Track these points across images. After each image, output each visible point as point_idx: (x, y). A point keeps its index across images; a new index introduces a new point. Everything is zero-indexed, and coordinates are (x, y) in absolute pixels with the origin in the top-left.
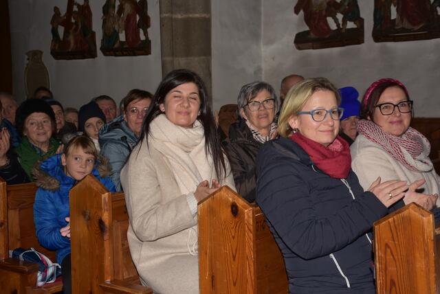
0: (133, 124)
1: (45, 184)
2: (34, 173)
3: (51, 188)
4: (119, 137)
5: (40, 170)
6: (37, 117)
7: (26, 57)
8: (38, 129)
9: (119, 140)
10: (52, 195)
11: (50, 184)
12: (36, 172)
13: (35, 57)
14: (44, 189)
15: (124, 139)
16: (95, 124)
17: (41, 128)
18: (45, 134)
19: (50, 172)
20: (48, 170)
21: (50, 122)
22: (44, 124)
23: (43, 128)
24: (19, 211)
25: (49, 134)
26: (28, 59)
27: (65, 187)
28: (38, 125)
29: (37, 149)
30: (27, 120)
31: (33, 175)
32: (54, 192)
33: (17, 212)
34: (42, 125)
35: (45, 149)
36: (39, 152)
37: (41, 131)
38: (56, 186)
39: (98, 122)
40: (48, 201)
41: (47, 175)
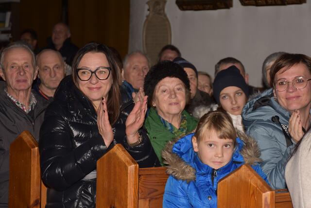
0: (284, 100)
1: (178, 172)
2: (165, 158)
3: (185, 177)
4: (269, 118)
5: (172, 153)
6: (170, 83)
7: (147, 7)
8: (170, 97)
9: (268, 121)
10: (186, 186)
11: (183, 172)
12: (167, 155)
13: (158, 7)
14: (176, 178)
15: (275, 119)
16: (232, 95)
17: (173, 96)
18: (177, 104)
19: (183, 157)
20: (182, 154)
21: (184, 90)
22: (178, 92)
23: (176, 96)
24: (149, 201)
25: (182, 104)
26: (149, 10)
27: (202, 178)
28: (170, 92)
29: (168, 125)
30: (157, 87)
31: (163, 159)
32: (189, 183)
33: (147, 203)
34: (175, 94)
35: (176, 125)
36: (169, 128)
37: (174, 101)
38: (190, 176)
39: (237, 93)
40: (180, 194)
41: (181, 160)
